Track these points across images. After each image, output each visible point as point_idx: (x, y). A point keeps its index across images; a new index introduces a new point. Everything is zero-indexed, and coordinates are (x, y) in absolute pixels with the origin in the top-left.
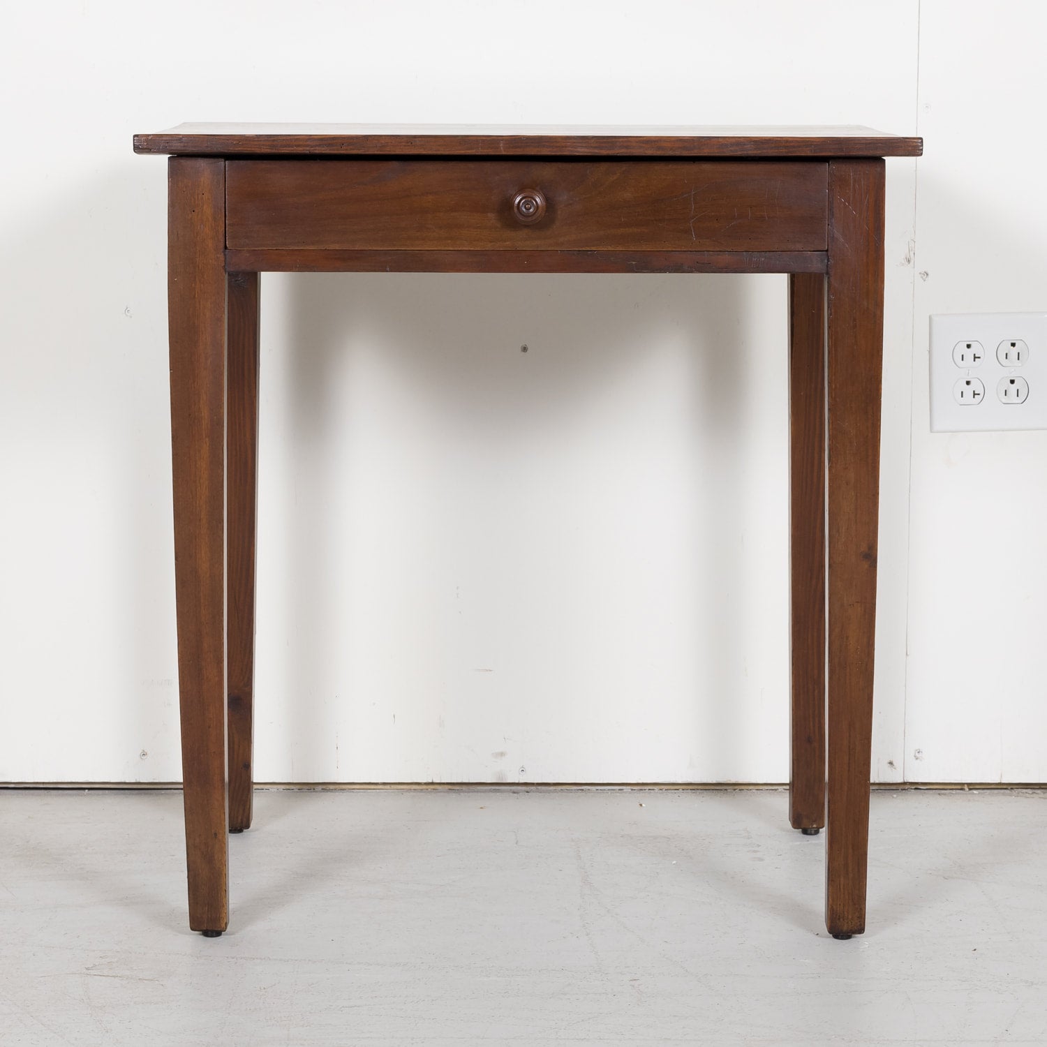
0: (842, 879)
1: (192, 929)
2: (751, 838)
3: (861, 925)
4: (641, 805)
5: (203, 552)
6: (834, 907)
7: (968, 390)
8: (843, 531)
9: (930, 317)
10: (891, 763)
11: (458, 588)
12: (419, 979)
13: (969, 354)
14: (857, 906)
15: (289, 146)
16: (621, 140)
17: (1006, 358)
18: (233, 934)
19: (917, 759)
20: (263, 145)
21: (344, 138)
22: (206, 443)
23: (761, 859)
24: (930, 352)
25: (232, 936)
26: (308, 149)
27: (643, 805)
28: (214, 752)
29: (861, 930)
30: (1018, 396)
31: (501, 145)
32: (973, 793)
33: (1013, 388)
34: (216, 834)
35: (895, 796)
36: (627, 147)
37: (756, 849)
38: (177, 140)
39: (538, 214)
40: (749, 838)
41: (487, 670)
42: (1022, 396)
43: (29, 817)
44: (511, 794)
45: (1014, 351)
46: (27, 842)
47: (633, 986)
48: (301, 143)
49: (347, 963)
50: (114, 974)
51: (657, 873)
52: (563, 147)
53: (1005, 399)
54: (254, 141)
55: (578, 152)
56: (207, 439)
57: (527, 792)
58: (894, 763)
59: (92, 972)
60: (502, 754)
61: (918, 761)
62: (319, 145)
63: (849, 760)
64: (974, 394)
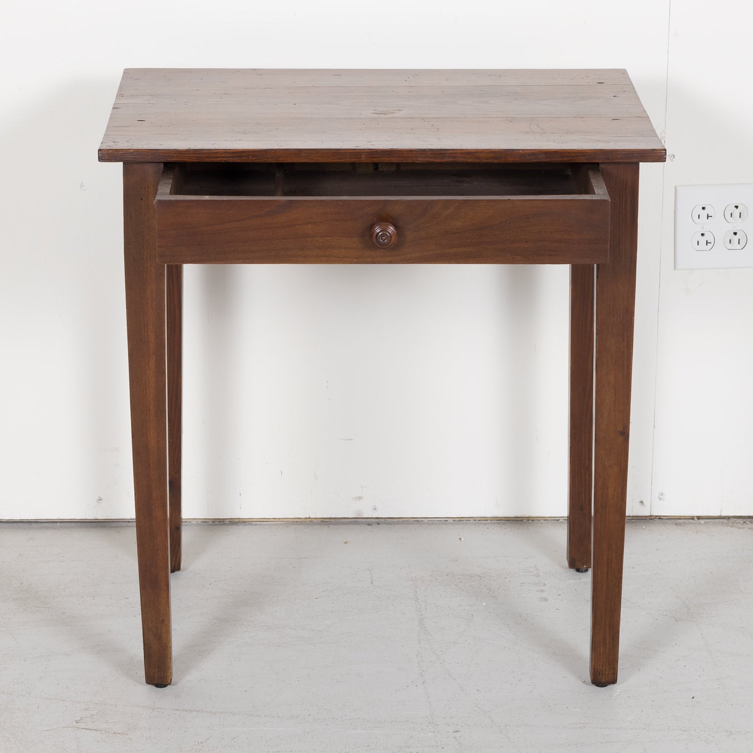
0: (601, 648)
1: (147, 683)
2: (539, 576)
3: (614, 678)
4: (460, 539)
5: (151, 432)
6: (596, 667)
7: (703, 240)
8: (606, 416)
9: (675, 187)
10: (642, 502)
11: (327, 382)
12: (307, 733)
13: (704, 214)
14: (612, 666)
15: (211, 157)
16: (450, 152)
17: (731, 216)
18: (175, 684)
19: (660, 499)
20: (192, 157)
21: (250, 151)
22: (153, 359)
23: (546, 600)
24: (675, 212)
25: (175, 687)
26: (224, 159)
27: (462, 539)
28: (161, 567)
29: (614, 681)
30: (739, 243)
31: (363, 156)
32: (700, 523)
33: (736, 238)
34: (163, 621)
35: (644, 527)
36: (454, 157)
37: (543, 588)
38: (129, 154)
39: (391, 244)
40: (538, 577)
41: (349, 440)
42: (743, 243)
43: (20, 554)
44: (366, 526)
45: (736, 212)
46: (22, 584)
47: (456, 738)
48: (219, 155)
49: (257, 716)
50: (96, 728)
51: (472, 615)
52: (408, 157)
53: (729, 246)
54: (185, 154)
55: (419, 161)
56: (154, 356)
57: (379, 524)
58: (643, 502)
59: (81, 725)
60: (360, 498)
61: (662, 500)
62: (232, 157)
63: (608, 570)
64: (707, 243)
